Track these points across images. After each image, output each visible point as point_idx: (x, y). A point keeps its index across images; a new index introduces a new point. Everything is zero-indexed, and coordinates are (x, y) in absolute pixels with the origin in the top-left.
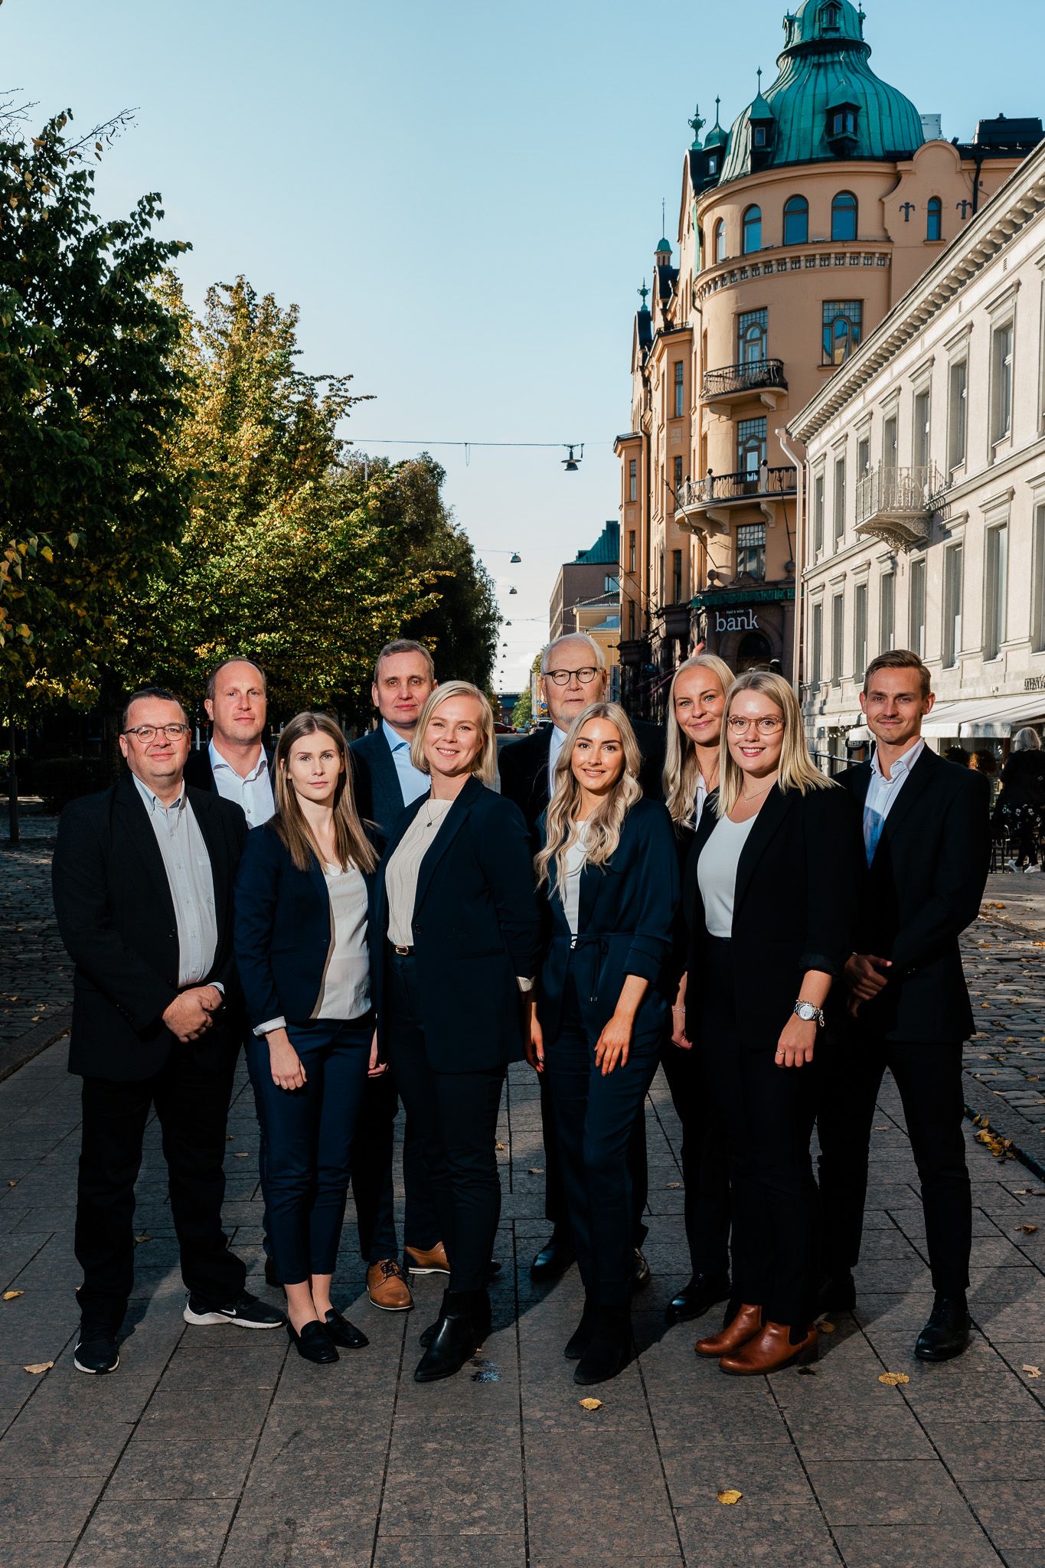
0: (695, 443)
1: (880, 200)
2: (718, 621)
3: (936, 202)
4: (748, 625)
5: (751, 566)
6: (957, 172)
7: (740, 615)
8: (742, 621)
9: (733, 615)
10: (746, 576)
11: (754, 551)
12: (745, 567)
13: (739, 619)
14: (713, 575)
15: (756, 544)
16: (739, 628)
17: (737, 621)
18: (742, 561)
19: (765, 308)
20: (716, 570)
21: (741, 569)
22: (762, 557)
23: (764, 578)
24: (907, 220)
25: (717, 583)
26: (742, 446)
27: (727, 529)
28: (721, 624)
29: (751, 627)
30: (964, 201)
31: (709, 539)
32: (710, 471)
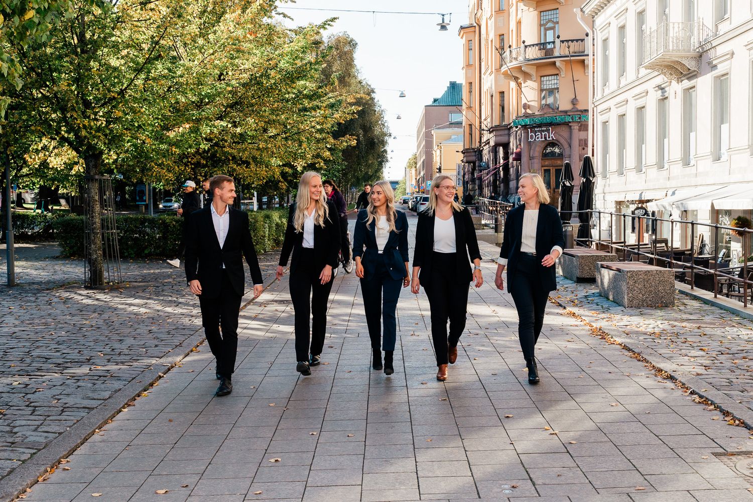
0: (513, 25)
2: (530, 135)
4: (549, 138)
5: (550, 100)
7: (543, 131)
8: (545, 135)
9: (539, 131)
10: (547, 106)
11: (551, 92)
12: (546, 101)
13: (543, 134)
14: (526, 106)
15: (553, 87)
16: (543, 139)
17: (541, 134)
18: (544, 98)
20: (528, 103)
21: (543, 102)
22: (557, 95)
23: (558, 108)
25: (529, 111)
26: (543, 26)
27: (534, 78)
28: (532, 136)
29: (551, 139)
31: (523, 84)
32: (524, 42)
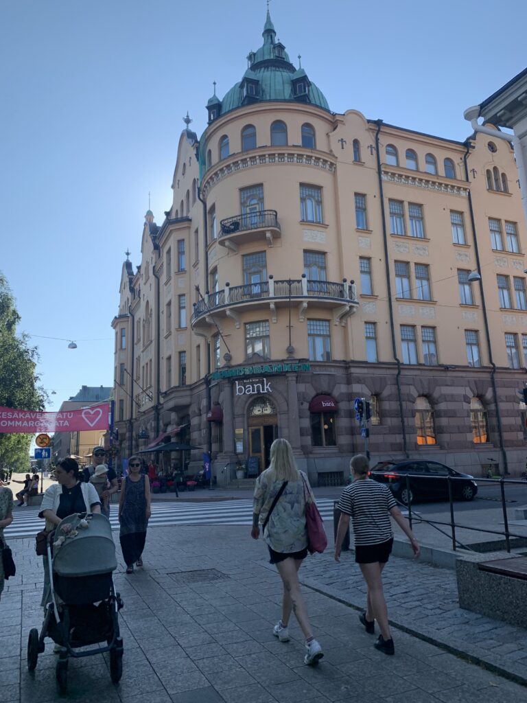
1: (327, 134)
2: (238, 388)
3: (356, 142)
4: (263, 390)
6: (366, 130)
7: (257, 383)
8: (258, 387)
9: (249, 383)
11: (260, 340)
13: (255, 386)
14: (228, 357)
15: (261, 335)
16: (256, 392)
17: (253, 387)
19: (261, 185)
20: (229, 353)
21: (249, 352)
23: (269, 357)
24: (343, 148)
26: (247, 271)
27: (238, 325)
28: (240, 390)
29: (266, 391)
30: (371, 146)
32: (228, 285)
